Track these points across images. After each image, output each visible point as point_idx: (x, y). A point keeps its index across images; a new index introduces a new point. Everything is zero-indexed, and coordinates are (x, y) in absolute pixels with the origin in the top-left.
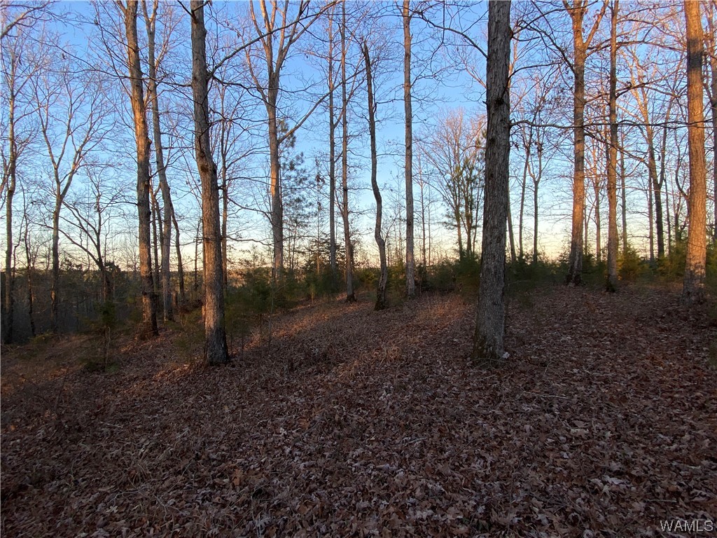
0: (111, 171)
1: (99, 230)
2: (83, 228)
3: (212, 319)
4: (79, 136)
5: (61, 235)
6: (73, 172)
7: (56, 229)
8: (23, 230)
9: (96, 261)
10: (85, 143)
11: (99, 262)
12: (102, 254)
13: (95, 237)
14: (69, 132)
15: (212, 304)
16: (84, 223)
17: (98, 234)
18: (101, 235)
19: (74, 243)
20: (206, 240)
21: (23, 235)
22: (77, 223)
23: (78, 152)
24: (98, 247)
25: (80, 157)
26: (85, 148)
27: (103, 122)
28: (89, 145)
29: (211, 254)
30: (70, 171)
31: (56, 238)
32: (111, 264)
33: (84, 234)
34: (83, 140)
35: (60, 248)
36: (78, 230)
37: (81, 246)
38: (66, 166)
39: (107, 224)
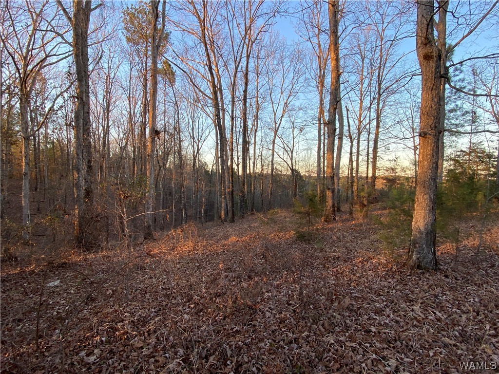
0: (301, 113)
1: (293, 150)
2: (285, 149)
3: (422, 220)
4: (286, 94)
5: (275, 153)
6: (282, 117)
7: (273, 150)
8: (261, 150)
9: (290, 168)
10: (289, 97)
11: (292, 170)
12: (294, 164)
13: (290, 154)
14: (282, 93)
15: (424, 204)
16: (285, 146)
17: (292, 152)
18: (294, 153)
19: (280, 158)
20: (423, 135)
21: (260, 153)
22: (282, 146)
23: (286, 103)
24: (292, 160)
25: (286, 106)
26: (289, 100)
27: (299, 82)
28: (291, 98)
29: (429, 151)
30: (281, 116)
31: (273, 155)
32: (296, 171)
33: (285, 152)
34: (288, 96)
35: (274, 159)
36: (283, 150)
37: (283, 160)
38: (279, 113)
39: (297, 146)
